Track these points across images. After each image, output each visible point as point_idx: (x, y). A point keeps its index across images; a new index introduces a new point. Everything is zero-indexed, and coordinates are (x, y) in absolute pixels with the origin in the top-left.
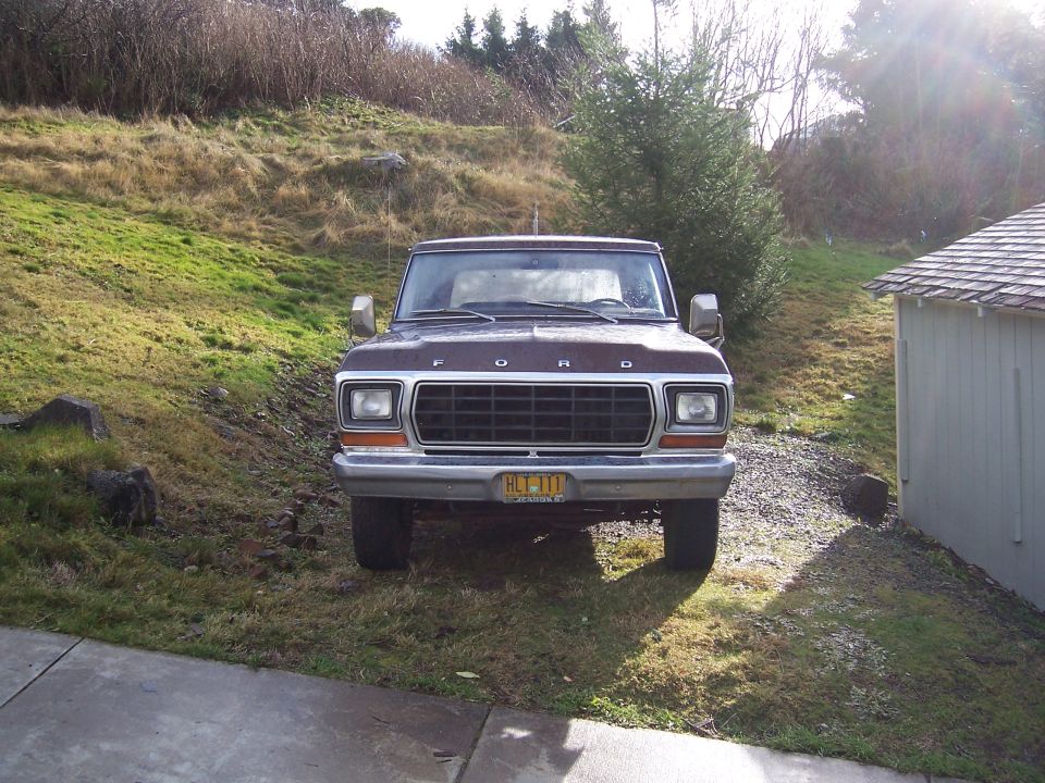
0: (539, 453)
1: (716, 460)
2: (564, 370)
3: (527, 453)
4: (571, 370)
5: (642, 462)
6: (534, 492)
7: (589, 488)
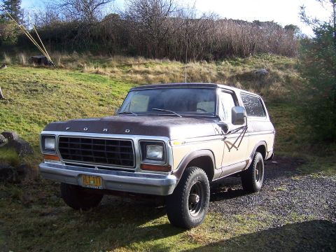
0: (98, 168)
1: (164, 177)
2: (105, 133)
3: (94, 167)
4: (107, 133)
5: (135, 175)
6: (92, 184)
7: (109, 184)
